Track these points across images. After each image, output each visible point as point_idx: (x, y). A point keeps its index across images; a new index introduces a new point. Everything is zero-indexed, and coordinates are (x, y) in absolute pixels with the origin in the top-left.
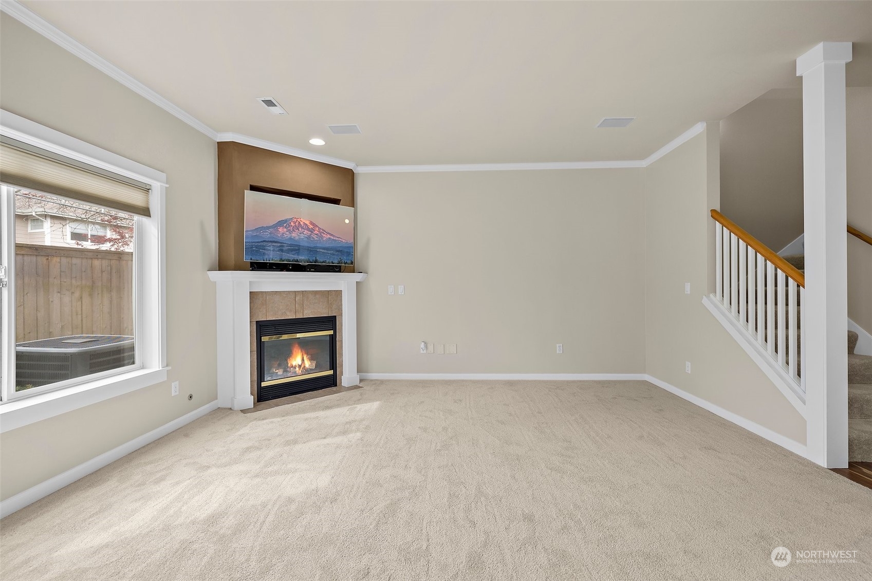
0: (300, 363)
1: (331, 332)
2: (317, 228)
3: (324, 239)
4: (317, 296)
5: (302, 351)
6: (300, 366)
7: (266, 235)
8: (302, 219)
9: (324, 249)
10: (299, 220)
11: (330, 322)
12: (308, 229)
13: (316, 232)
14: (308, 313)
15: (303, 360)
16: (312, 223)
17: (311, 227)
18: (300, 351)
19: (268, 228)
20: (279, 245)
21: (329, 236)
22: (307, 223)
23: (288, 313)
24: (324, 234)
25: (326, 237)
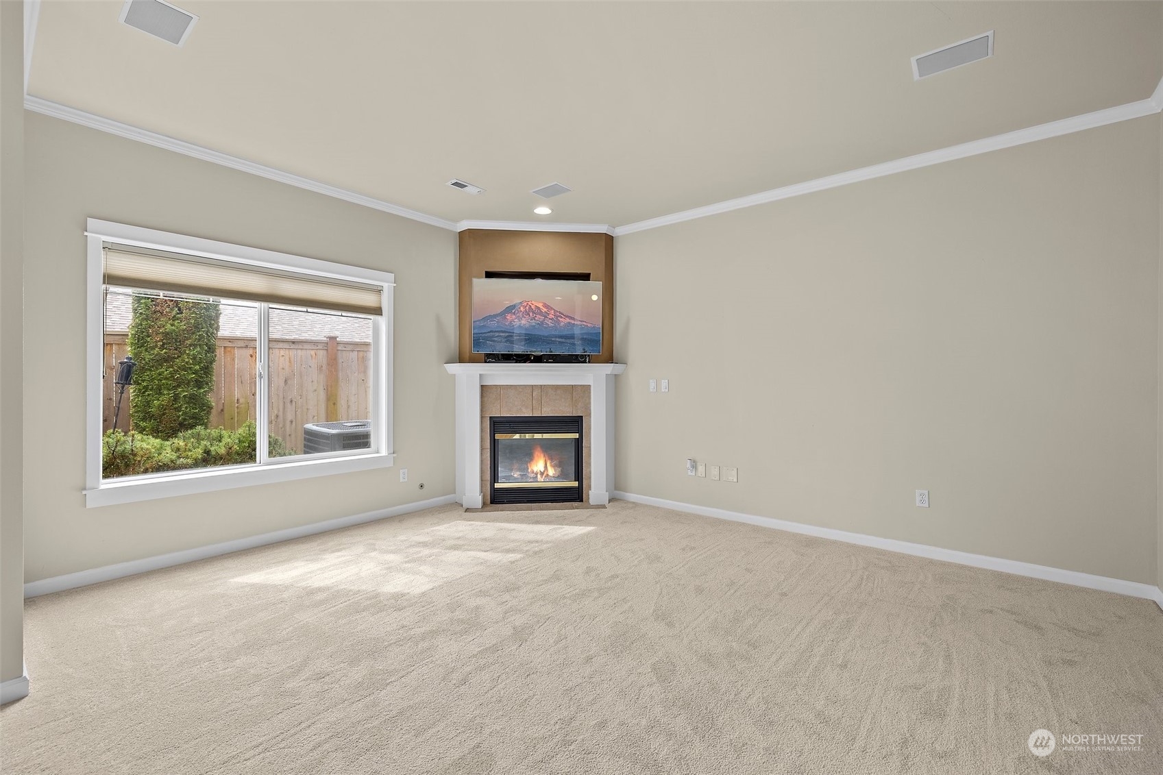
0: (542, 470)
1: (577, 436)
2: (553, 311)
3: (562, 324)
4: (559, 392)
5: (544, 456)
6: (542, 474)
7: (493, 324)
8: (533, 302)
9: (561, 337)
10: (529, 303)
11: (575, 423)
12: (541, 313)
13: (551, 316)
14: (547, 411)
15: (546, 467)
16: (545, 306)
17: (544, 310)
18: (542, 455)
19: (495, 316)
20: (507, 334)
21: (568, 320)
22: (540, 305)
23: (524, 410)
24: (562, 317)
25: (564, 321)
